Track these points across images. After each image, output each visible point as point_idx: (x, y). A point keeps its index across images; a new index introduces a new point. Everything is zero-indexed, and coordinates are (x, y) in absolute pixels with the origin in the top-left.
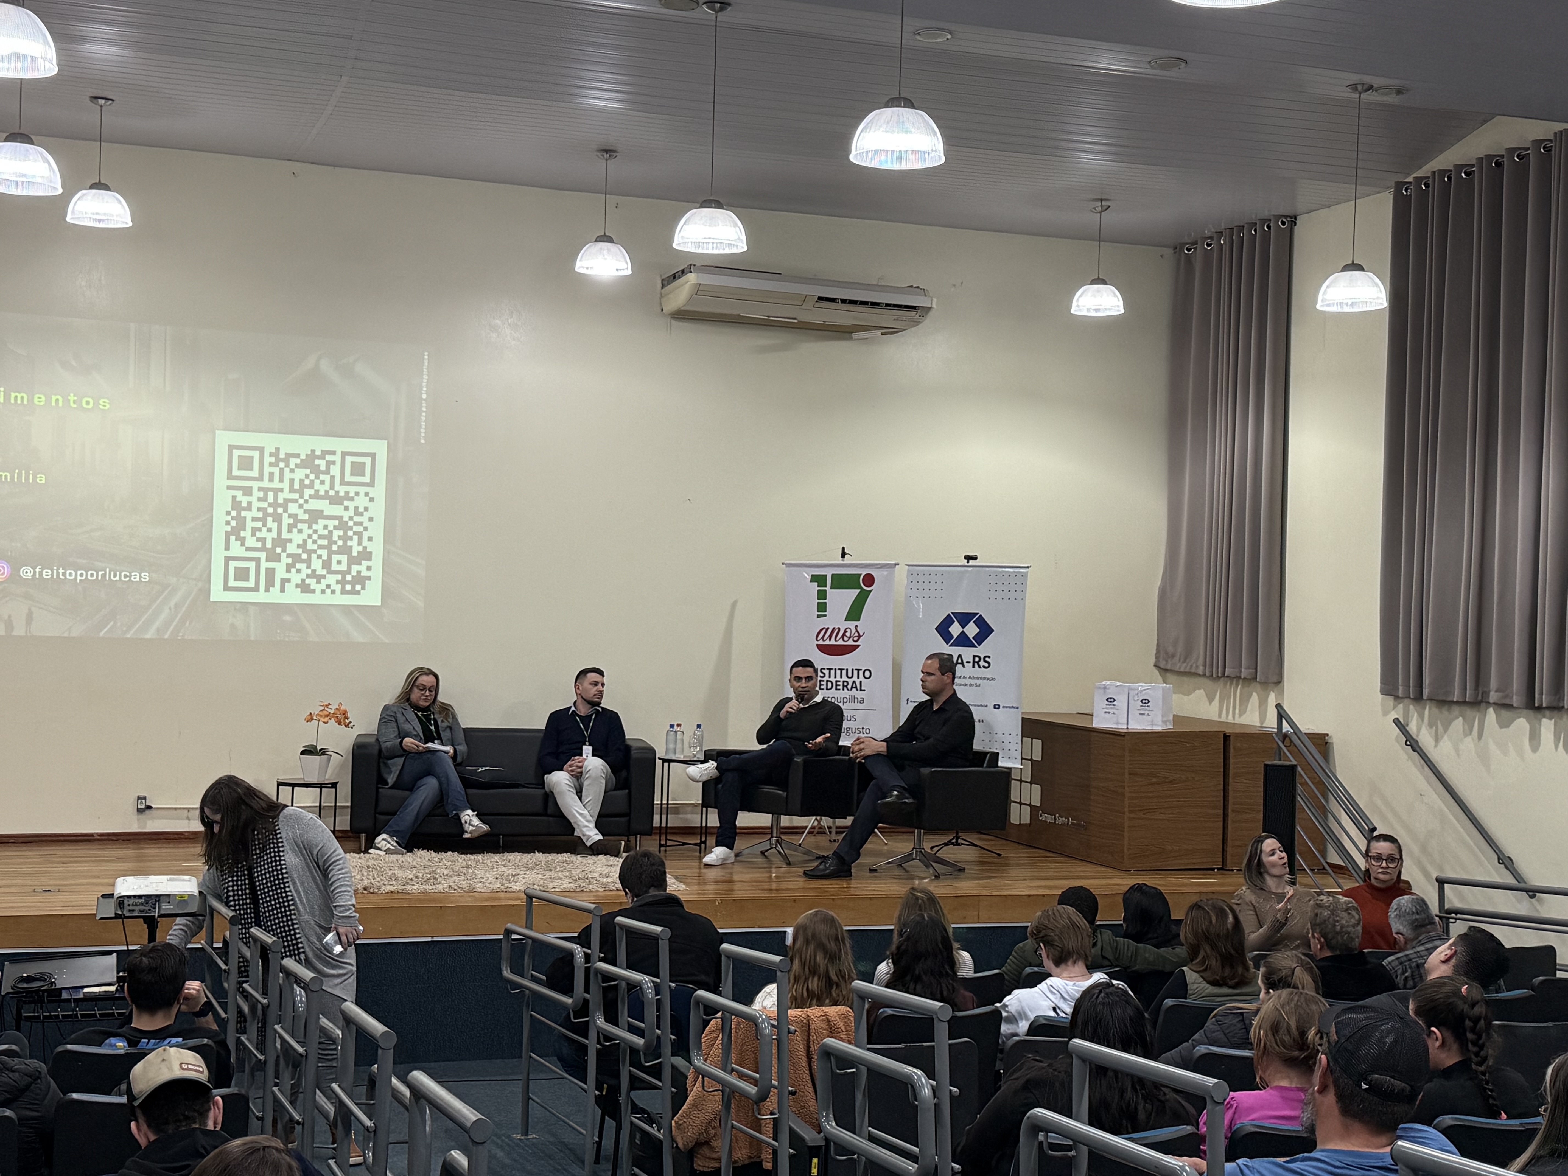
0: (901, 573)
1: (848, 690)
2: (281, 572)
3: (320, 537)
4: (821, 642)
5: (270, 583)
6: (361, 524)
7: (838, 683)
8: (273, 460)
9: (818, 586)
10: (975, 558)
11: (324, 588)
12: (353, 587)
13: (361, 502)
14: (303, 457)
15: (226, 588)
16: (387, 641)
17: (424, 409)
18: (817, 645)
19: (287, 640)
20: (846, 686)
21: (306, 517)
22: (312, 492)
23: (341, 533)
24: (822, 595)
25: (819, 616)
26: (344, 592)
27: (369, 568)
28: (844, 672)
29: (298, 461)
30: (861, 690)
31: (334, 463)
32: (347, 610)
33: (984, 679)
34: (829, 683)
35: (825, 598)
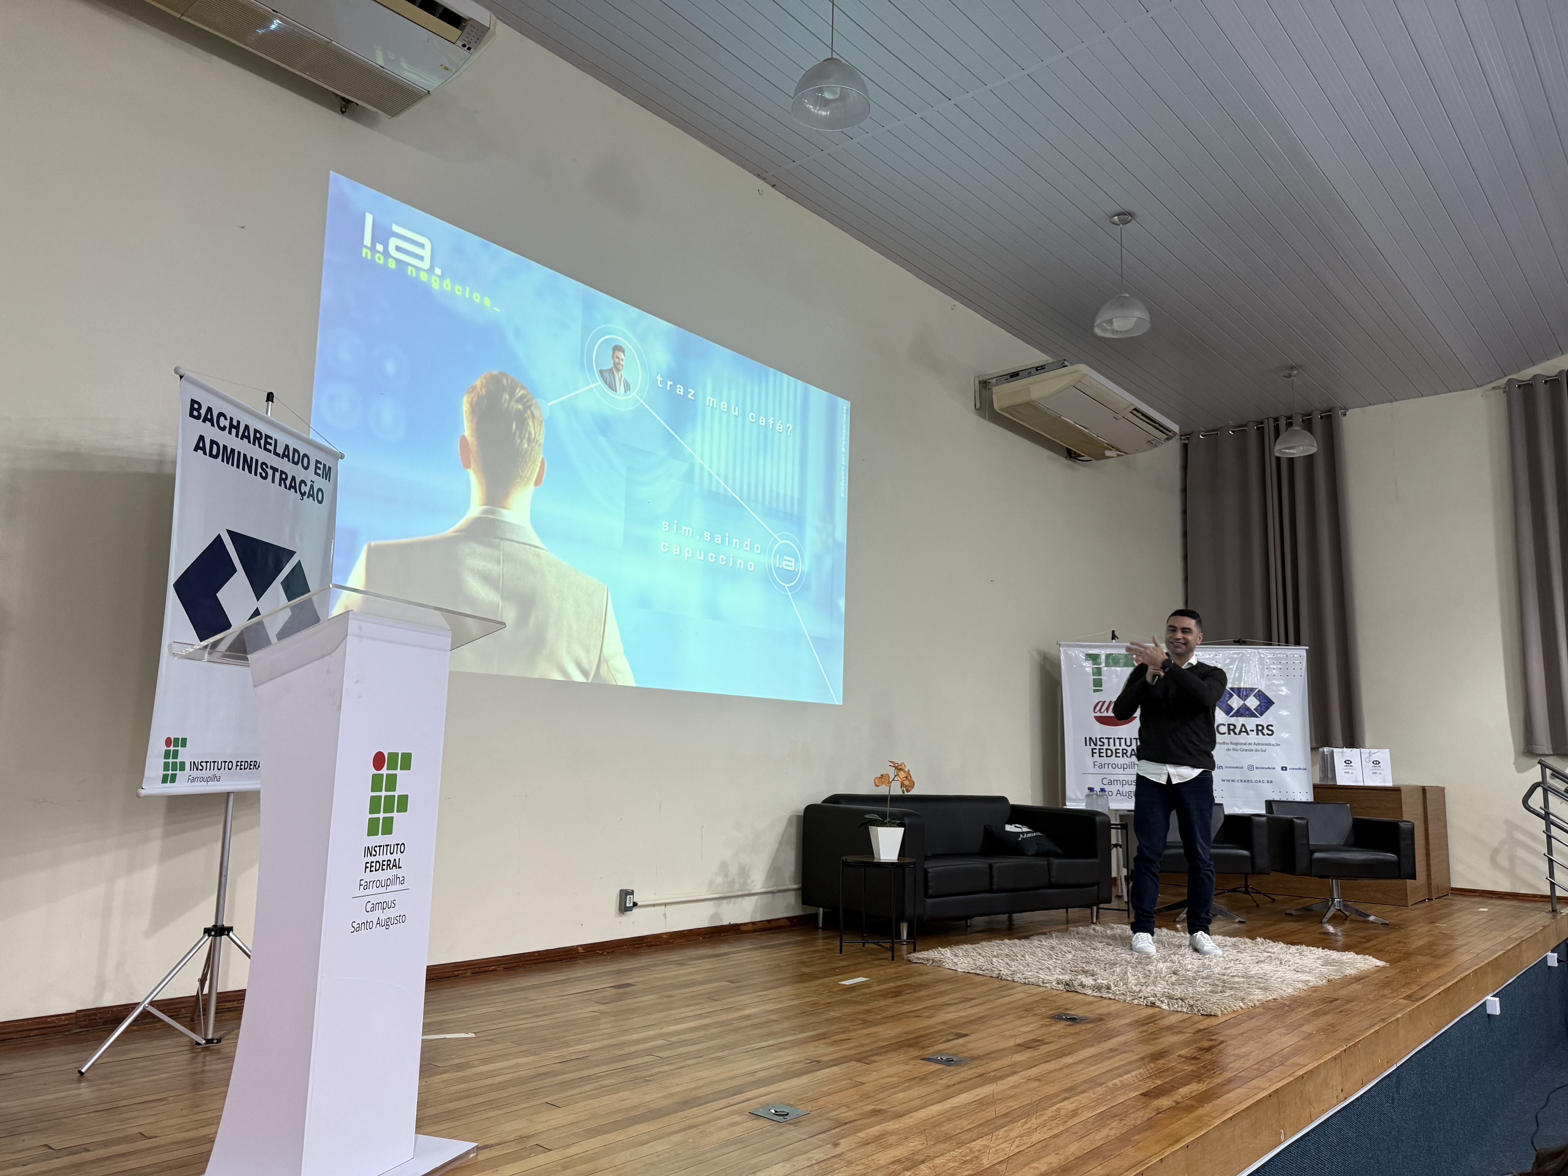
4: (1098, 714)
9: (1093, 665)
18: (1095, 717)
20: (1125, 753)
24: (1098, 672)
25: (1095, 691)
28: (1123, 741)
33: (1269, 744)
34: (1109, 751)
35: (1101, 675)
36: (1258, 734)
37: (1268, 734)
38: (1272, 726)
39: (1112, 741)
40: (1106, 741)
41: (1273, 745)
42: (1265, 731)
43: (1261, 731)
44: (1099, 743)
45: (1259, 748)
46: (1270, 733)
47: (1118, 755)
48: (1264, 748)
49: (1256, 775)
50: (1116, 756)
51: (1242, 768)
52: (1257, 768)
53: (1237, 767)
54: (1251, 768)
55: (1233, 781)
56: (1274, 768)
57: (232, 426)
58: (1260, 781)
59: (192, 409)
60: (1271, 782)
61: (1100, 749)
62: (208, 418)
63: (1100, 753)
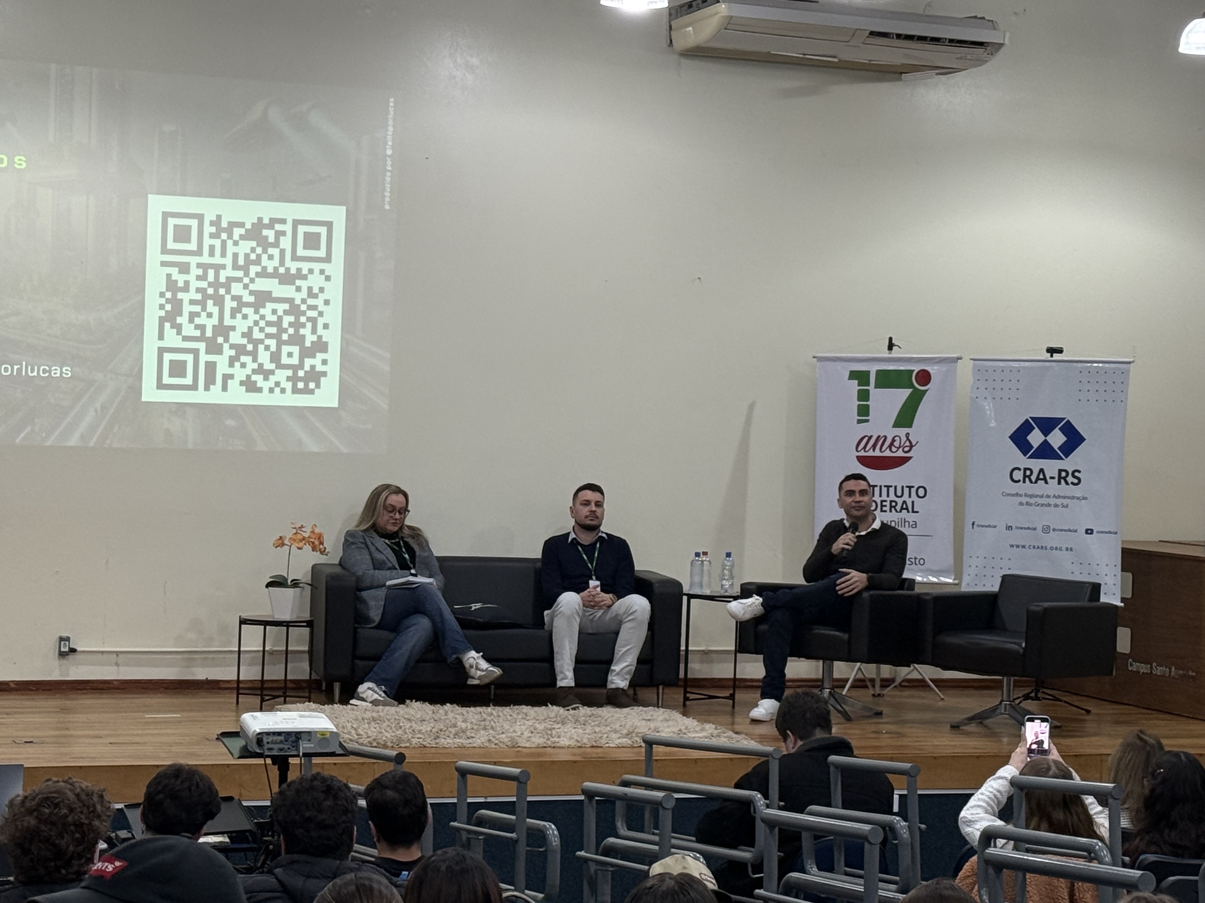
0: (965, 369)
1: (896, 511)
2: (222, 368)
3: (269, 324)
4: (862, 453)
5: (210, 380)
6: (313, 308)
7: (884, 503)
8: (213, 230)
9: (859, 385)
10: (1060, 351)
11: (273, 386)
12: (307, 385)
13: (315, 281)
14: (248, 226)
15: (160, 386)
16: (345, 450)
17: (389, 168)
18: (858, 457)
19: (230, 448)
20: (894, 507)
21: (252, 299)
22: (258, 269)
23: (292, 319)
24: (864, 395)
25: (859, 422)
26: (295, 390)
27: (324, 362)
28: (892, 490)
29: (242, 231)
30: (913, 512)
31: (283, 233)
32: (298, 412)
33: (1073, 498)
35: (868, 400)
36: (1059, 483)
37: (1073, 483)
38: (1079, 471)
41: (1078, 498)
42: (1070, 479)
43: (1065, 479)
45: (1059, 501)
46: (1076, 481)
47: (884, 509)
48: (1066, 502)
49: (1052, 540)
51: (1035, 529)
52: (1054, 530)
53: (1028, 528)
55: (1024, 547)
56: (1076, 531)
58: (1056, 548)
60: (1071, 549)
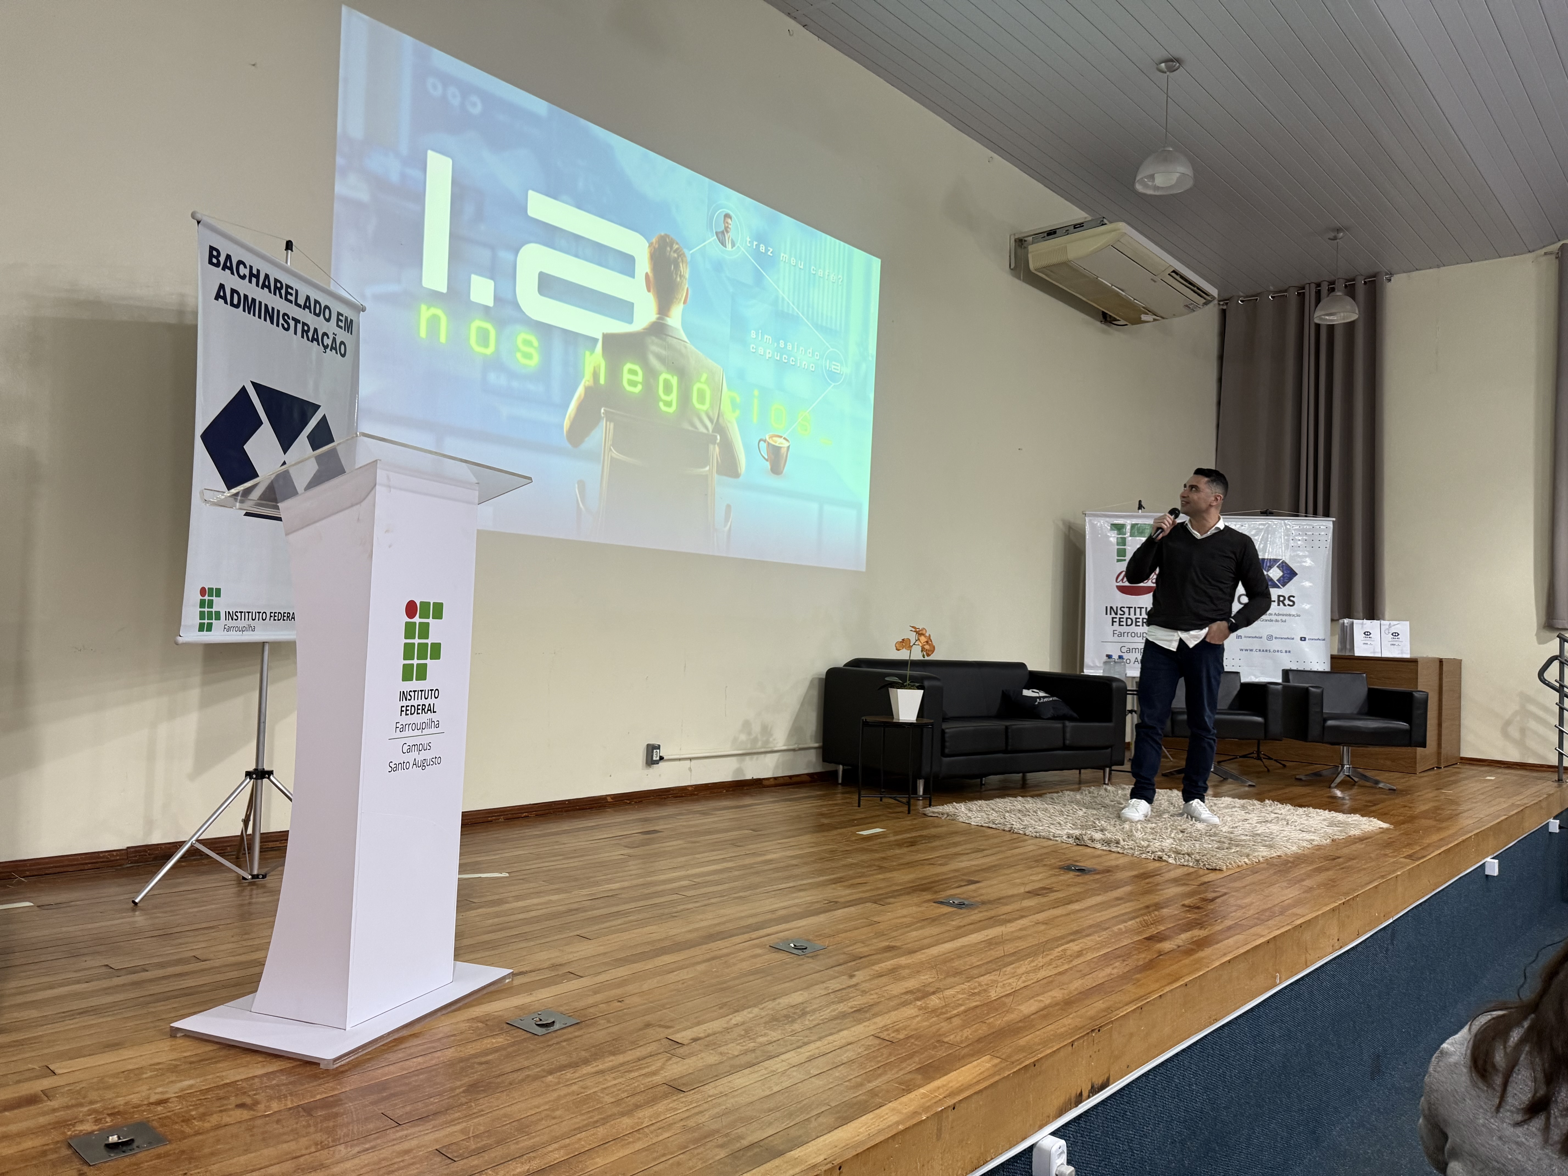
4: (1120, 584)
9: (1117, 534)
18: (1117, 586)
24: (1121, 542)
25: (1118, 561)
33: (1290, 615)
34: (1129, 620)
35: (1125, 545)
36: (1279, 605)
37: (1289, 605)
38: (1294, 597)
39: (1132, 610)
40: (1126, 610)
41: (1294, 615)
42: (1287, 602)
43: (1283, 602)
44: (1119, 612)
45: (1279, 618)
46: (1291, 603)
47: (1138, 624)
48: (1284, 618)
49: (1275, 645)
50: (1136, 625)
51: (1260, 638)
52: (1276, 638)
53: (1256, 637)
54: (1270, 638)
55: (1251, 650)
56: (1293, 639)
57: (251, 275)
58: (1278, 651)
59: (211, 256)
60: (1289, 652)
61: (1120, 618)
62: (228, 265)
63: (1120, 622)
